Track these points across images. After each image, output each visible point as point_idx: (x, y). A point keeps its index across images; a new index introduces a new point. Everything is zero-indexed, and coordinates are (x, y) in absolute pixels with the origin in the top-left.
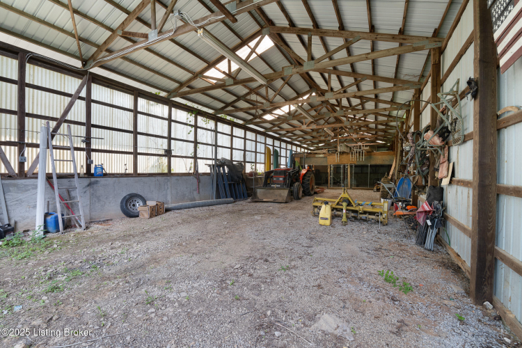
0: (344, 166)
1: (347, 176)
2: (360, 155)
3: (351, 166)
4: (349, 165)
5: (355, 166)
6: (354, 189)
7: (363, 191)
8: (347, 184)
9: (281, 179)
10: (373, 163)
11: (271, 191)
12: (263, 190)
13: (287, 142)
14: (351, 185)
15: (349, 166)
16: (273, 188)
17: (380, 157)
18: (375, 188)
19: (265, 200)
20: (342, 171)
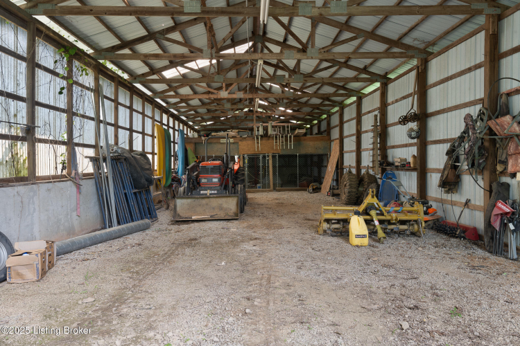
0: (264, 157)
1: (268, 172)
2: (286, 140)
3: (274, 157)
4: (271, 154)
5: (280, 156)
6: (279, 191)
7: (290, 193)
8: (269, 184)
9: (215, 180)
10: (303, 152)
11: (204, 201)
12: (189, 200)
13: (173, 115)
14: (274, 184)
15: (271, 157)
16: (205, 197)
17: (311, 143)
18: (311, 188)
19: (194, 218)
20: (261, 164)
